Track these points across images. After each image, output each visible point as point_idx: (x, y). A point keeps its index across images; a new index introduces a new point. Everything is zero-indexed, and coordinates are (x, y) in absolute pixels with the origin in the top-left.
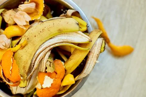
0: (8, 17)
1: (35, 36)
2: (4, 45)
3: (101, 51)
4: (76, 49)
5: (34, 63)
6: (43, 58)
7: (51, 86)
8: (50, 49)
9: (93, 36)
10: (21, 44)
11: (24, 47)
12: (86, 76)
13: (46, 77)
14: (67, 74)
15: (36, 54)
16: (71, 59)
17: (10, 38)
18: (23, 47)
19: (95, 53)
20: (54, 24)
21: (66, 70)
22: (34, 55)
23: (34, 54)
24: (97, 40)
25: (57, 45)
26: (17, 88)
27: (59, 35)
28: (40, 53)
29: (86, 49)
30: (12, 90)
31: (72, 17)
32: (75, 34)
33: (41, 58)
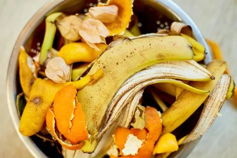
0: (68, 28)
1: (117, 64)
2: (62, 75)
3: (227, 96)
4: (185, 91)
5: (112, 111)
6: (128, 103)
7: (137, 153)
8: (143, 88)
9: (215, 70)
10: (92, 76)
11: (97, 81)
12: (196, 138)
13: (131, 136)
14: (165, 133)
15: (118, 94)
16: (176, 108)
17: (70, 65)
18: (94, 81)
19: (217, 99)
20: (150, 45)
21: (163, 127)
22: (114, 97)
23: (113, 94)
24: (221, 78)
25: (154, 81)
26: (74, 154)
27: (157, 65)
28: (125, 94)
29: (204, 91)
30: (66, 156)
31: (182, 34)
32: (184, 64)
33: (125, 103)
